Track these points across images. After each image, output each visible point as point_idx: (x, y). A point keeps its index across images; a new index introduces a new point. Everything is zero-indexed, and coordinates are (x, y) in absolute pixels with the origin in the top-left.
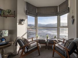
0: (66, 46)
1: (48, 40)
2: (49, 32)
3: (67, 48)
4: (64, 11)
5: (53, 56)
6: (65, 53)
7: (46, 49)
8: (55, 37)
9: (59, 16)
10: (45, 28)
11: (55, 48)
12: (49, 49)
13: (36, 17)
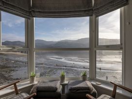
1: (64, 86)
8: (84, 77)
9: (94, 16)
10: (54, 51)
13: (29, 19)
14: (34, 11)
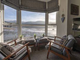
0: (63, 44)
1: (36, 39)
2: (30, 30)
3: (65, 46)
4: (54, 9)
5: (47, 58)
6: (62, 51)
7: (35, 50)
9: (47, 13)
11: (50, 48)
12: (39, 50)
13: (19, 11)
14: (22, 7)
